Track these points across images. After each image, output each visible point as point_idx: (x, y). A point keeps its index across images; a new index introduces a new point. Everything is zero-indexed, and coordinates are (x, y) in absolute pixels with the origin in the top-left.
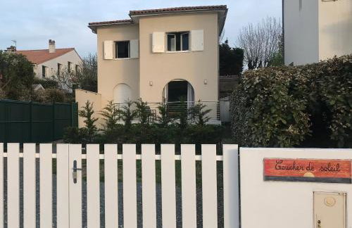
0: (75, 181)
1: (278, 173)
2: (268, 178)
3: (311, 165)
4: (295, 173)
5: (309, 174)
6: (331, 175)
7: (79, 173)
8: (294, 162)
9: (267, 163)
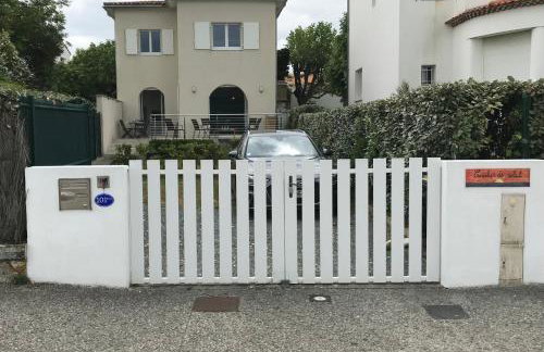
0: (291, 196)
1: (476, 180)
2: (468, 185)
3: (501, 173)
4: (489, 180)
5: (500, 181)
6: (515, 180)
7: (295, 188)
8: (489, 170)
9: (468, 172)
